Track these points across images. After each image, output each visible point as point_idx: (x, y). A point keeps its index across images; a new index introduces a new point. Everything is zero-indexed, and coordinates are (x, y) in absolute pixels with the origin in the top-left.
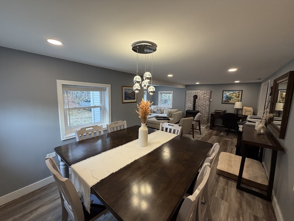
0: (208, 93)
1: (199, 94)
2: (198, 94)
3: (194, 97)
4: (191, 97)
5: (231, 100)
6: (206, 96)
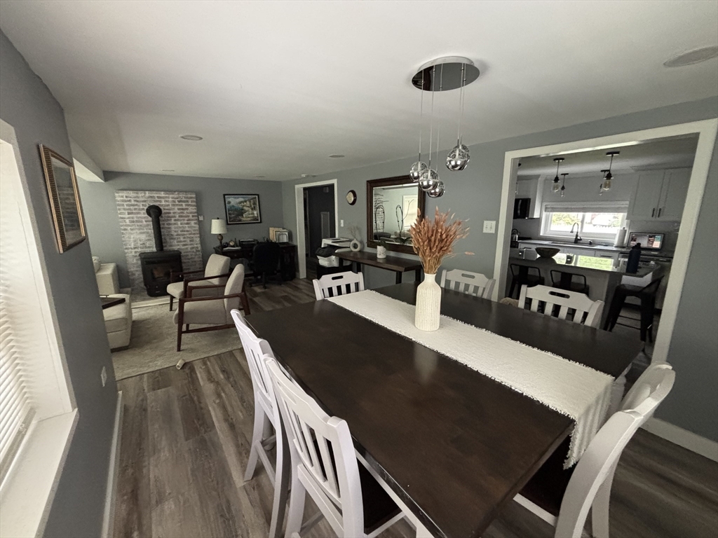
0: (190, 200)
1: (163, 203)
2: (160, 201)
3: (148, 212)
4: (138, 213)
5: (244, 215)
6: (187, 209)
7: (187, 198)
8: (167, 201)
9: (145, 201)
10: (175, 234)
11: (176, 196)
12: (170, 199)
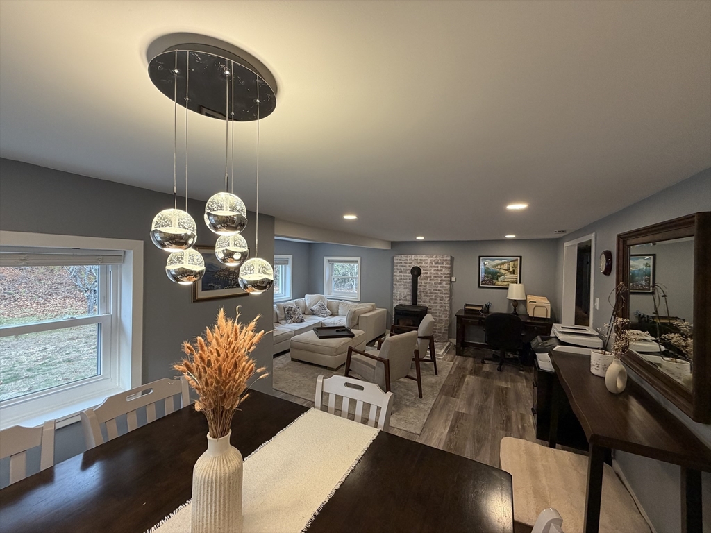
0: (445, 262)
1: (423, 264)
3: (412, 271)
4: (406, 272)
5: (499, 279)
6: (441, 270)
7: (443, 260)
8: (426, 263)
9: (411, 263)
10: (429, 292)
11: (433, 259)
12: (429, 262)
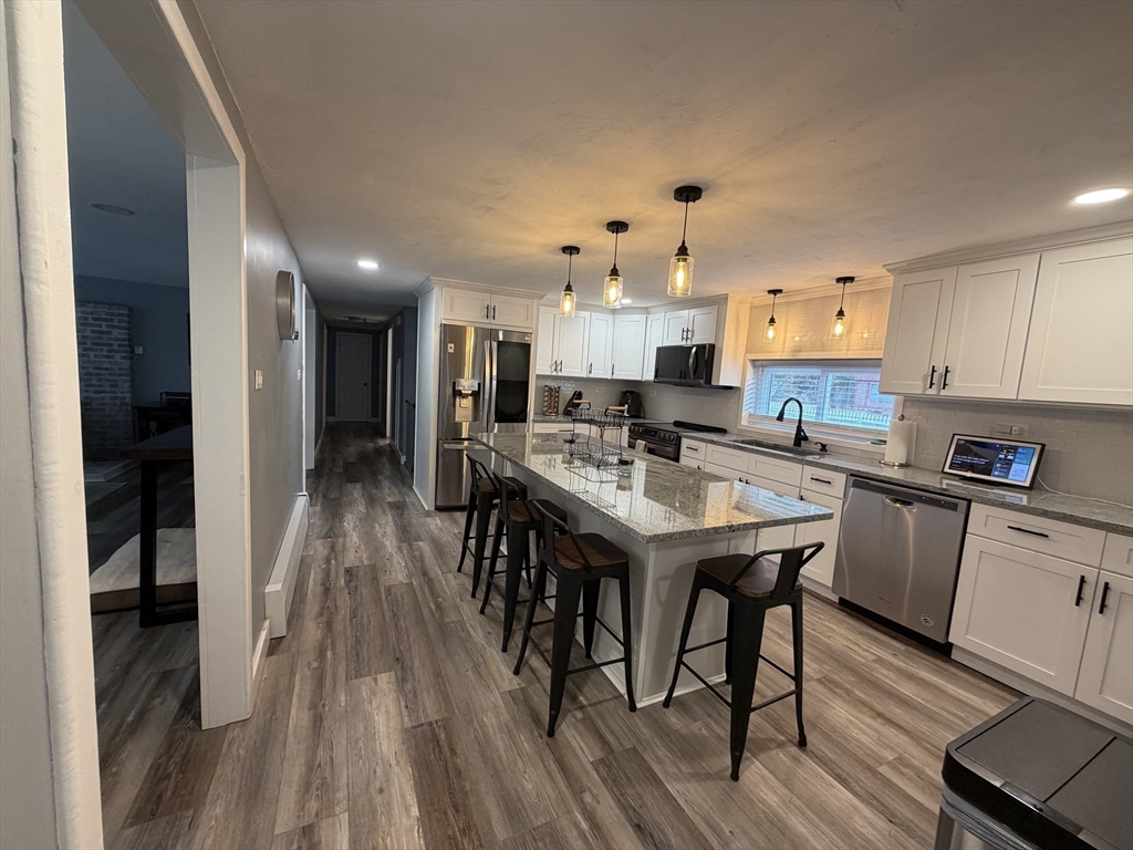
6: (109, 333)
7: (112, 314)
